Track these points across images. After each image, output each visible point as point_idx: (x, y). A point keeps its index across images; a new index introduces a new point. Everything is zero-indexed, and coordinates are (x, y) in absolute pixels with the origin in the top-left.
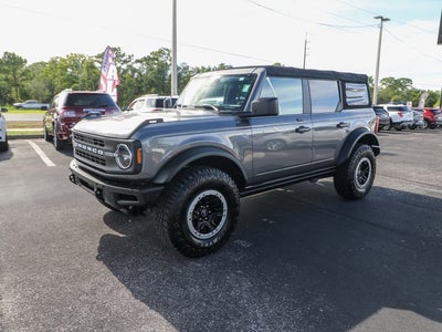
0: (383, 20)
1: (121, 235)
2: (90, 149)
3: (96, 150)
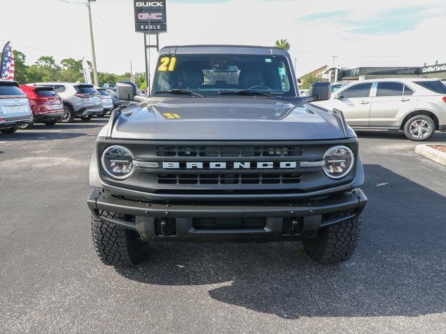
2: (247, 165)
3: (272, 163)
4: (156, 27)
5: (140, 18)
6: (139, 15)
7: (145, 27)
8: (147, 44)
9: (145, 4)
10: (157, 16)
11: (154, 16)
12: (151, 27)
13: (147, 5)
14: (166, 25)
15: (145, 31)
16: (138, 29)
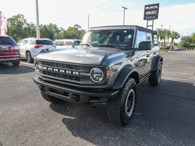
0: (125, 9)
1: (73, 118)
2: (63, 71)
3: (71, 72)
4: (153, 17)
5: (146, 14)
6: (146, 12)
7: (148, 18)
8: (148, 25)
9: (149, 8)
10: (154, 12)
11: (153, 13)
12: (151, 17)
13: (150, 8)
14: (158, 16)
15: (148, 19)
16: (145, 19)
